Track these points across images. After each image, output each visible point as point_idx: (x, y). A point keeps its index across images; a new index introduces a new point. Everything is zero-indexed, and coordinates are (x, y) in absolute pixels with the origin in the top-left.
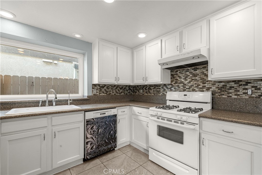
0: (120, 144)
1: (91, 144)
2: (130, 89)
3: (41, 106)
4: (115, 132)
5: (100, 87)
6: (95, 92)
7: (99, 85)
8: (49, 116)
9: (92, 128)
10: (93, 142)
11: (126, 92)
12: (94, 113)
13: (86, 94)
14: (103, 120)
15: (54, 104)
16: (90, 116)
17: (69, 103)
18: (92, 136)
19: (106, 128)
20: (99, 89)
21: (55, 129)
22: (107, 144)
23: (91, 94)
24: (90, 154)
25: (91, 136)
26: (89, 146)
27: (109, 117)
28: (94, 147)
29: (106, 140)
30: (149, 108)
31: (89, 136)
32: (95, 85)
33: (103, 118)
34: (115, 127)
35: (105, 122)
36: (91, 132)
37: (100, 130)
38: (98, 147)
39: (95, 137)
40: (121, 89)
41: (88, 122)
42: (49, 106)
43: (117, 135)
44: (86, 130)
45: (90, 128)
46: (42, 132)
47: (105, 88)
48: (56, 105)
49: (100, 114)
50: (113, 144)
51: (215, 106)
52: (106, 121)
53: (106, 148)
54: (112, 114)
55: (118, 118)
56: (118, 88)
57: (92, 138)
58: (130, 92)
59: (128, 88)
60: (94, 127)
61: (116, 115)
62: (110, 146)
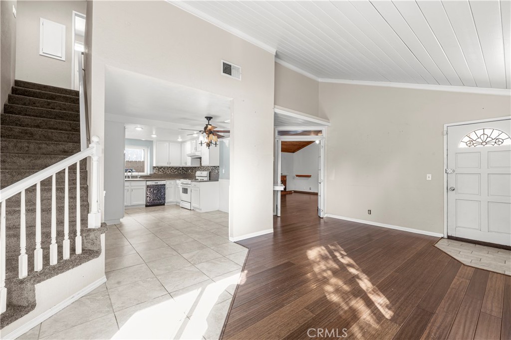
0: (168, 202)
4: (165, 194)
5: (159, 168)
6: (155, 171)
7: (158, 167)
10: (151, 197)
11: (180, 172)
12: (151, 182)
13: (149, 173)
15: (130, 177)
16: (149, 183)
17: (138, 177)
18: (150, 194)
19: (158, 191)
21: (132, 188)
22: (159, 200)
23: (152, 173)
24: (149, 203)
26: (148, 198)
27: (160, 185)
28: (151, 200)
29: (158, 198)
30: (180, 180)
31: (148, 193)
32: (155, 167)
33: (157, 185)
34: (165, 191)
37: (154, 191)
38: (153, 200)
39: (152, 195)
40: (175, 169)
41: (148, 186)
43: (166, 196)
44: (147, 190)
45: (149, 190)
47: (162, 169)
48: (132, 178)
49: (154, 183)
50: (163, 201)
52: (158, 187)
53: (158, 202)
54: (162, 184)
55: (166, 186)
56: (173, 169)
59: (181, 169)
60: (151, 189)
61: (165, 185)
62: (161, 201)
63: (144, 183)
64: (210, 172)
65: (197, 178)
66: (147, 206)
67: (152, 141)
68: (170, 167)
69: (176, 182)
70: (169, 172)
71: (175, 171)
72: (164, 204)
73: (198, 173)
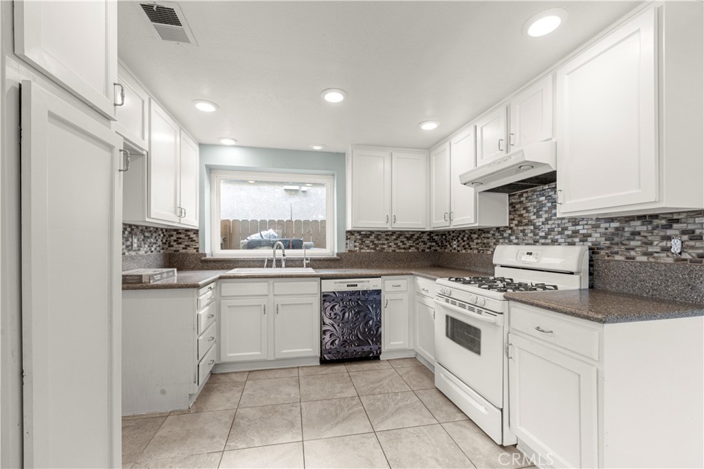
0: (390, 351)
1: (331, 335)
2: (431, 239)
3: (267, 267)
4: (378, 324)
5: (363, 236)
6: (351, 245)
7: (359, 232)
8: (271, 281)
9: (332, 309)
10: (335, 332)
11: (422, 246)
12: (335, 283)
13: (335, 250)
14: (353, 297)
15: (283, 265)
16: (330, 286)
17: (305, 264)
18: (333, 323)
19: (358, 313)
20: (360, 239)
21: (279, 300)
22: (361, 343)
23: (343, 250)
24: (329, 353)
25: (331, 321)
26: (327, 337)
27: (365, 292)
28: (337, 342)
29: (359, 336)
30: (435, 280)
31: (327, 321)
32: (351, 233)
33: (353, 293)
34: (379, 315)
35: (357, 302)
36: (330, 314)
37: (347, 314)
38: (344, 343)
39: (339, 326)
40: (408, 239)
41: (325, 297)
42: (277, 267)
43: (382, 329)
44: (323, 309)
45: (329, 308)
46: (262, 301)
47: (372, 237)
48: (286, 267)
49: (346, 285)
50: (374, 347)
51: (598, 284)
52: (359, 299)
53: (358, 349)
54: (372, 288)
55: (385, 297)
56: (402, 238)
57: (333, 325)
58: (433, 246)
59: (426, 237)
60: (336, 307)
61: (379, 292)
62: (366, 348)
63: (313, 287)
64: (593, 251)
65: (499, 272)
66: (324, 362)
67: (344, 154)
68: (394, 233)
69: (415, 285)
70: (390, 247)
71: (409, 243)
72: (376, 358)
73: (504, 254)
